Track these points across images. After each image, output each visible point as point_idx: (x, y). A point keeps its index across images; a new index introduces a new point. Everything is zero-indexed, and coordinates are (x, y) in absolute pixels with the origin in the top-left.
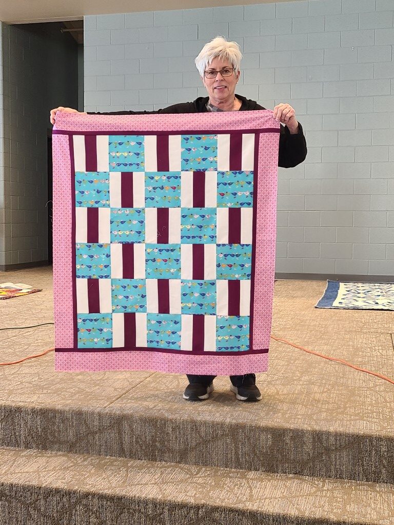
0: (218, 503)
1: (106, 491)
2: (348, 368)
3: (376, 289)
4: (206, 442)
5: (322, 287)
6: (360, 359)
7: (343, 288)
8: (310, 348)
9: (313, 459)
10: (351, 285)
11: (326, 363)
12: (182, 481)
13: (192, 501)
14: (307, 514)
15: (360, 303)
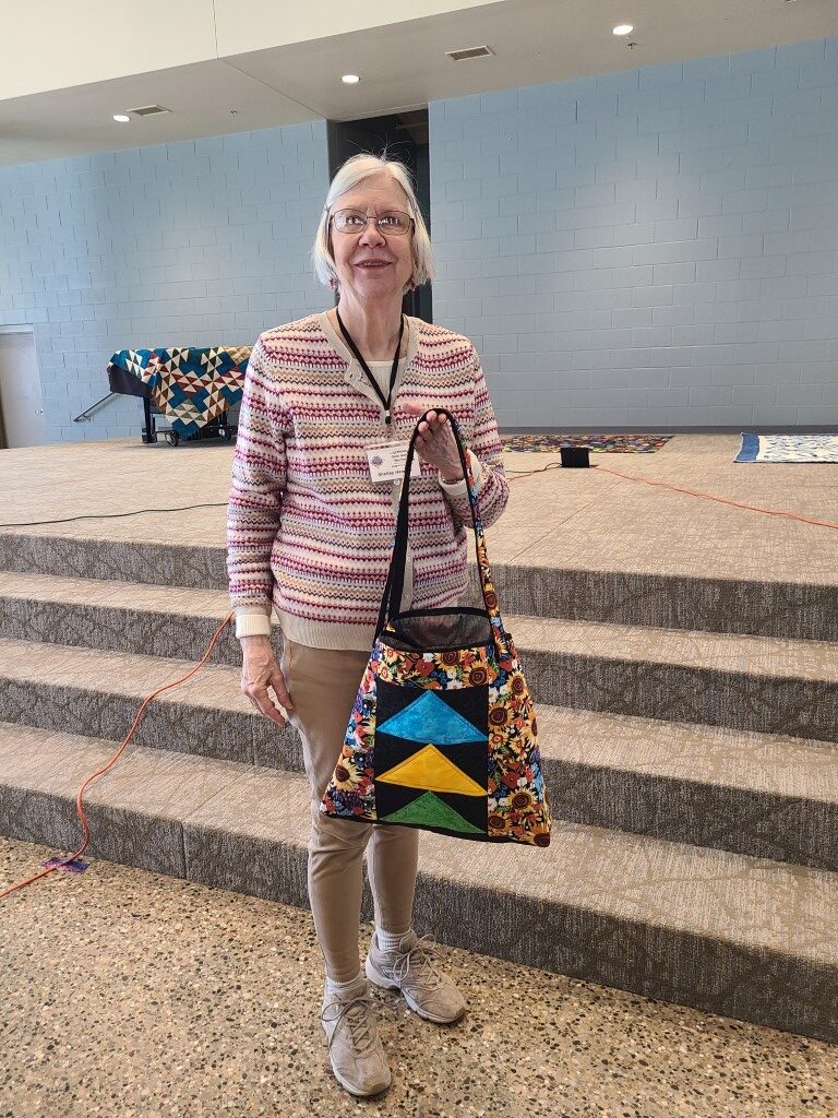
0: (660, 660)
1: (525, 647)
2: (799, 522)
3: (809, 442)
4: (636, 598)
5: (738, 442)
6: (812, 513)
7: (764, 442)
8: (742, 503)
9: (773, 617)
10: (773, 438)
11: (768, 517)
12: (610, 639)
13: (629, 657)
14: (774, 673)
15: (792, 456)
